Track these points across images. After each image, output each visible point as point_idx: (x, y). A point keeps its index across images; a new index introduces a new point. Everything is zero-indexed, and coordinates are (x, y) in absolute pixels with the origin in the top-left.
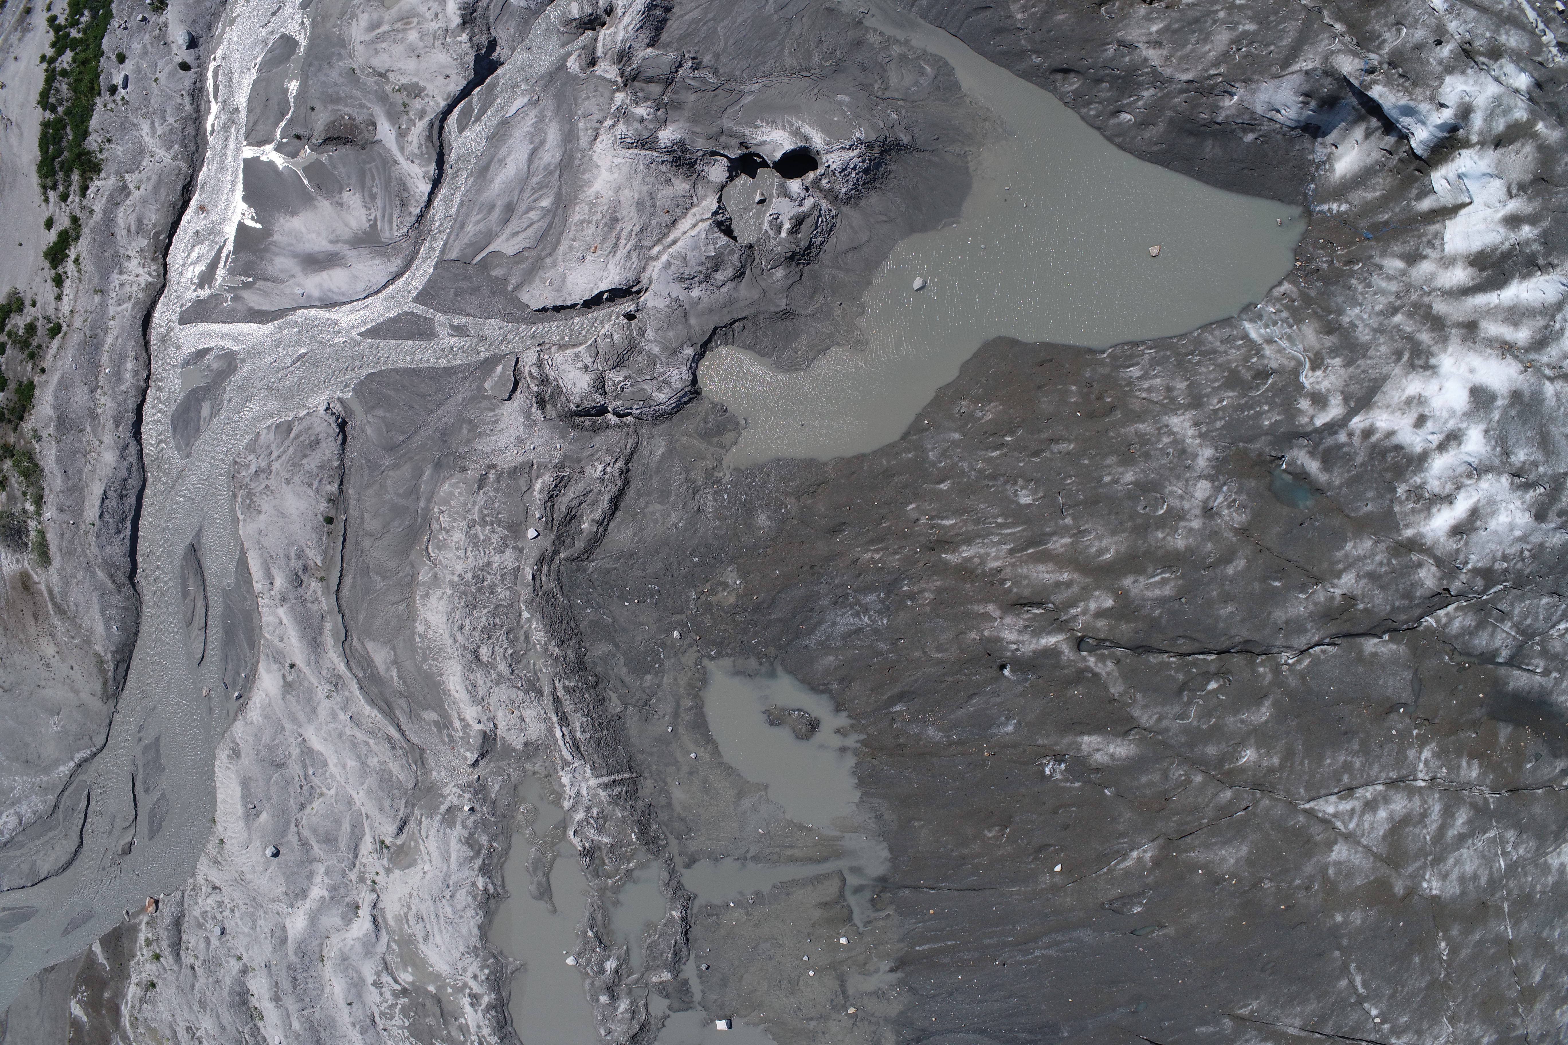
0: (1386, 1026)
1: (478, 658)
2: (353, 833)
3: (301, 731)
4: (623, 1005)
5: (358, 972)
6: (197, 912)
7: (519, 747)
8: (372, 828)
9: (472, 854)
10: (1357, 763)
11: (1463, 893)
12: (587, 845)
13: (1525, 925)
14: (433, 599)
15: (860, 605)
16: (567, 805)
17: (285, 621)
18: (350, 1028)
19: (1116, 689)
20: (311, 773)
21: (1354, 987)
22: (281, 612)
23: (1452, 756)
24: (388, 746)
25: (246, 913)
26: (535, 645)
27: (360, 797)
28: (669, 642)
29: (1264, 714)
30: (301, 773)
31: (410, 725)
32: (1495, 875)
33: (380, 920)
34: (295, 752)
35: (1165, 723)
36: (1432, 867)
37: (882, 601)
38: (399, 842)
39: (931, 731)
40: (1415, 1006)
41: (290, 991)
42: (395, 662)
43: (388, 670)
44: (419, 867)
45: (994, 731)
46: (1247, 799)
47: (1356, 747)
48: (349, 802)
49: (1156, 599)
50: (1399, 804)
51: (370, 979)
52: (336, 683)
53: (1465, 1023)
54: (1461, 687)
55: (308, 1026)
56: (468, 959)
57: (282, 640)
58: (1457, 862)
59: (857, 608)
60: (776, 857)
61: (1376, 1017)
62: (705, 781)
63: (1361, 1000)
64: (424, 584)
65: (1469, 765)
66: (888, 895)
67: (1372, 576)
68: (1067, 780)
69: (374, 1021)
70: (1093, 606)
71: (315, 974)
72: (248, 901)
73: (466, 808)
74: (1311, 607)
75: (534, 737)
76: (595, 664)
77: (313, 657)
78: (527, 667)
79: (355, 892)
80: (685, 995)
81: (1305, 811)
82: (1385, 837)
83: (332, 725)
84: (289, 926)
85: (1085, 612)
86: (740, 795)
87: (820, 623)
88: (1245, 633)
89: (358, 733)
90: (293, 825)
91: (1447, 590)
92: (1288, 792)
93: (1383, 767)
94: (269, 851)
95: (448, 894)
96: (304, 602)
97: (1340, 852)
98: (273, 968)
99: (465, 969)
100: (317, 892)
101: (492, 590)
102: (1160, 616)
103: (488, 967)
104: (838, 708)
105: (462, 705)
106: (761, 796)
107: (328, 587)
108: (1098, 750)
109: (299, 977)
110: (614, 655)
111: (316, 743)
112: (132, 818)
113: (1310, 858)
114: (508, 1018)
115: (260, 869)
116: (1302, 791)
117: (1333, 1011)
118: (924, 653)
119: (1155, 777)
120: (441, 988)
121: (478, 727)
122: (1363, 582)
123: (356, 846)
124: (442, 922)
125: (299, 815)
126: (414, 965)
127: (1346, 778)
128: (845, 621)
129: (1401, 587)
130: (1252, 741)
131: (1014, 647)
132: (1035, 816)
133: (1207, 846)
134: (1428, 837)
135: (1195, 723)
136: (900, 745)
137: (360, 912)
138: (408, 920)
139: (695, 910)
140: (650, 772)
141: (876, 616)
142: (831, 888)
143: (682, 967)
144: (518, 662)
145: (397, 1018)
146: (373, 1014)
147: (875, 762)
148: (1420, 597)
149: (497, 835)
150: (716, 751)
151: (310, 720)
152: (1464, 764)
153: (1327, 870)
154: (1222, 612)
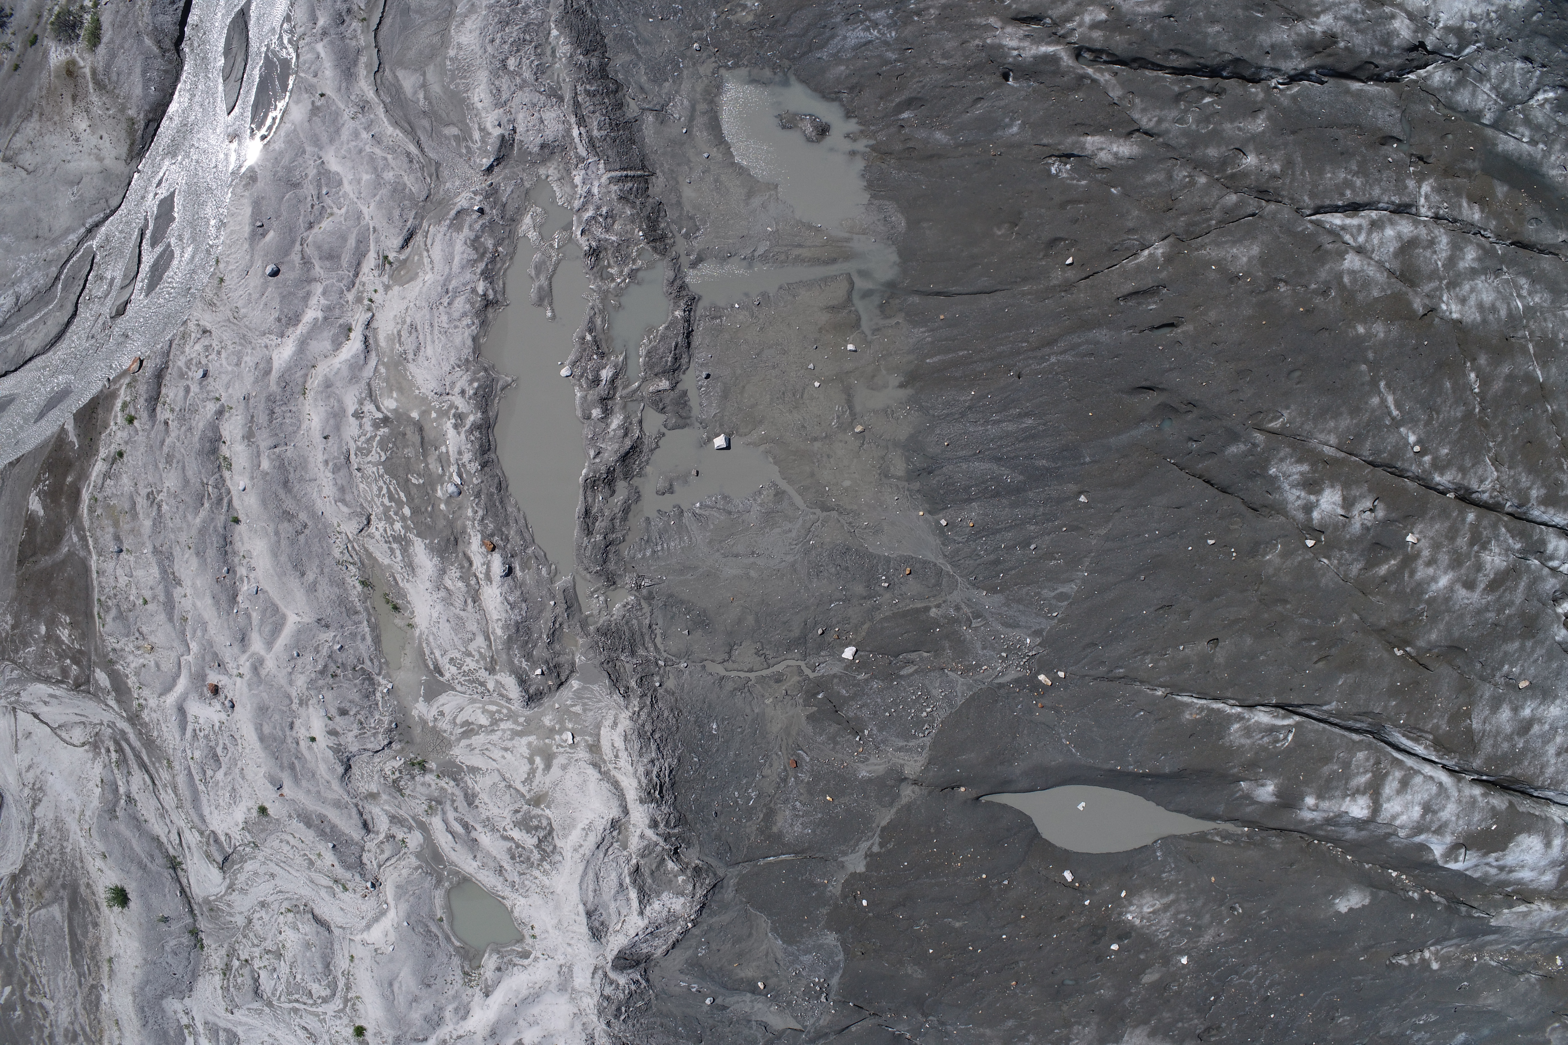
0: (1427, 459)
1: (505, 67)
2: (357, 248)
3: (321, 154)
4: (616, 421)
5: (340, 401)
6: (181, 363)
7: (536, 149)
8: (377, 241)
9: (476, 257)
10: (1358, 182)
11: (1484, 321)
12: (594, 244)
13: (1554, 370)
14: (469, 24)
15: (870, 21)
16: (577, 204)
17: (323, 54)
18: (322, 468)
19: (1116, 93)
20: (324, 192)
21: (1387, 407)
22: (320, 47)
23: (1451, 194)
24: (406, 160)
25: (233, 353)
26: (560, 59)
27: (370, 212)
28: (689, 53)
29: (1260, 124)
30: (315, 193)
31: (430, 142)
32: (1514, 312)
33: (371, 341)
34: (312, 172)
35: (1165, 126)
36: (1449, 291)
37: (891, 17)
38: (402, 257)
39: (938, 135)
40: (1454, 437)
41: (265, 424)
42: (424, 86)
43: (415, 93)
44: (419, 280)
45: (1000, 133)
46: (1252, 205)
47: (1355, 167)
48: (359, 218)
49: (1147, 15)
50: (1405, 227)
51: (351, 410)
52: (364, 107)
53: (1510, 468)
54: (1450, 136)
55: (277, 464)
56: (458, 372)
57: (315, 76)
58: (1472, 290)
59: (867, 23)
60: (783, 257)
61: (1415, 444)
62: (716, 180)
63: (1397, 424)
64: (460, 15)
65: (1471, 208)
66: (897, 301)
67: (1348, 19)
68: (1073, 179)
69: (348, 459)
70: (1087, 18)
71: (294, 409)
72: (237, 340)
73: (476, 208)
74: (1294, 36)
75: (551, 139)
76: (616, 72)
77: (344, 84)
78: (551, 77)
79: (350, 314)
80: (683, 408)
81: (1311, 222)
82: (1396, 255)
83: (354, 143)
84: (275, 357)
85: (1080, 25)
86: (750, 194)
87: (832, 37)
88: (1234, 51)
89: (378, 151)
90: (298, 243)
91: (1422, 45)
92: (1292, 199)
93: (1384, 191)
94: (269, 270)
95: (446, 301)
96: (343, 38)
97: (1352, 261)
98: (252, 401)
99: (453, 384)
100: (311, 314)
101: (525, 11)
102: (1152, 30)
103: (478, 380)
104: (849, 114)
105: (483, 115)
106: (770, 196)
107: (368, 26)
108: (1102, 149)
109: (277, 410)
110: (635, 65)
111: (334, 165)
112: (132, 275)
113: (1323, 264)
114: (492, 443)
115: (255, 296)
116: (1306, 198)
117: (1368, 431)
118: (931, 60)
119: (1161, 177)
120: (425, 413)
121: (497, 132)
122: (1341, 23)
123: (359, 264)
124: (436, 332)
125: (305, 234)
126: (401, 390)
127: (1348, 193)
128: (855, 35)
129: (1378, 34)
130: (1251, 147)
131: (1015, 53)
132: (1043, 210)
133: (1218, 244)
134: (1439, 263)
135: (1194, 127)
136: (908, 148)
137: (352, 335)
138: (400, 335)
139: (698, 313)
140: (662, 171)
141: (885, 30)
142: (839, 291)
143: (682, 376)
144: (543, 73)
145: (373, 452)
146: (348, 451)
147: (884, 166)
148: (1398, 47)
149: (503, 239)
150: (728, 153)
151: (332, 141)
152: (1465, 204)
153: (1342, 278)
154: (1210, 30)
